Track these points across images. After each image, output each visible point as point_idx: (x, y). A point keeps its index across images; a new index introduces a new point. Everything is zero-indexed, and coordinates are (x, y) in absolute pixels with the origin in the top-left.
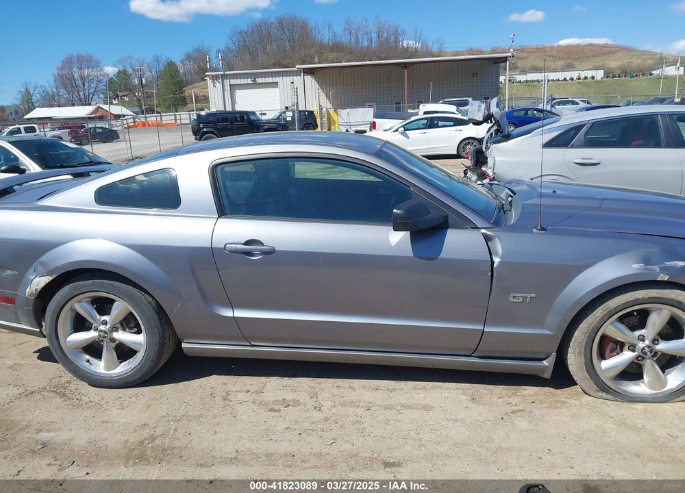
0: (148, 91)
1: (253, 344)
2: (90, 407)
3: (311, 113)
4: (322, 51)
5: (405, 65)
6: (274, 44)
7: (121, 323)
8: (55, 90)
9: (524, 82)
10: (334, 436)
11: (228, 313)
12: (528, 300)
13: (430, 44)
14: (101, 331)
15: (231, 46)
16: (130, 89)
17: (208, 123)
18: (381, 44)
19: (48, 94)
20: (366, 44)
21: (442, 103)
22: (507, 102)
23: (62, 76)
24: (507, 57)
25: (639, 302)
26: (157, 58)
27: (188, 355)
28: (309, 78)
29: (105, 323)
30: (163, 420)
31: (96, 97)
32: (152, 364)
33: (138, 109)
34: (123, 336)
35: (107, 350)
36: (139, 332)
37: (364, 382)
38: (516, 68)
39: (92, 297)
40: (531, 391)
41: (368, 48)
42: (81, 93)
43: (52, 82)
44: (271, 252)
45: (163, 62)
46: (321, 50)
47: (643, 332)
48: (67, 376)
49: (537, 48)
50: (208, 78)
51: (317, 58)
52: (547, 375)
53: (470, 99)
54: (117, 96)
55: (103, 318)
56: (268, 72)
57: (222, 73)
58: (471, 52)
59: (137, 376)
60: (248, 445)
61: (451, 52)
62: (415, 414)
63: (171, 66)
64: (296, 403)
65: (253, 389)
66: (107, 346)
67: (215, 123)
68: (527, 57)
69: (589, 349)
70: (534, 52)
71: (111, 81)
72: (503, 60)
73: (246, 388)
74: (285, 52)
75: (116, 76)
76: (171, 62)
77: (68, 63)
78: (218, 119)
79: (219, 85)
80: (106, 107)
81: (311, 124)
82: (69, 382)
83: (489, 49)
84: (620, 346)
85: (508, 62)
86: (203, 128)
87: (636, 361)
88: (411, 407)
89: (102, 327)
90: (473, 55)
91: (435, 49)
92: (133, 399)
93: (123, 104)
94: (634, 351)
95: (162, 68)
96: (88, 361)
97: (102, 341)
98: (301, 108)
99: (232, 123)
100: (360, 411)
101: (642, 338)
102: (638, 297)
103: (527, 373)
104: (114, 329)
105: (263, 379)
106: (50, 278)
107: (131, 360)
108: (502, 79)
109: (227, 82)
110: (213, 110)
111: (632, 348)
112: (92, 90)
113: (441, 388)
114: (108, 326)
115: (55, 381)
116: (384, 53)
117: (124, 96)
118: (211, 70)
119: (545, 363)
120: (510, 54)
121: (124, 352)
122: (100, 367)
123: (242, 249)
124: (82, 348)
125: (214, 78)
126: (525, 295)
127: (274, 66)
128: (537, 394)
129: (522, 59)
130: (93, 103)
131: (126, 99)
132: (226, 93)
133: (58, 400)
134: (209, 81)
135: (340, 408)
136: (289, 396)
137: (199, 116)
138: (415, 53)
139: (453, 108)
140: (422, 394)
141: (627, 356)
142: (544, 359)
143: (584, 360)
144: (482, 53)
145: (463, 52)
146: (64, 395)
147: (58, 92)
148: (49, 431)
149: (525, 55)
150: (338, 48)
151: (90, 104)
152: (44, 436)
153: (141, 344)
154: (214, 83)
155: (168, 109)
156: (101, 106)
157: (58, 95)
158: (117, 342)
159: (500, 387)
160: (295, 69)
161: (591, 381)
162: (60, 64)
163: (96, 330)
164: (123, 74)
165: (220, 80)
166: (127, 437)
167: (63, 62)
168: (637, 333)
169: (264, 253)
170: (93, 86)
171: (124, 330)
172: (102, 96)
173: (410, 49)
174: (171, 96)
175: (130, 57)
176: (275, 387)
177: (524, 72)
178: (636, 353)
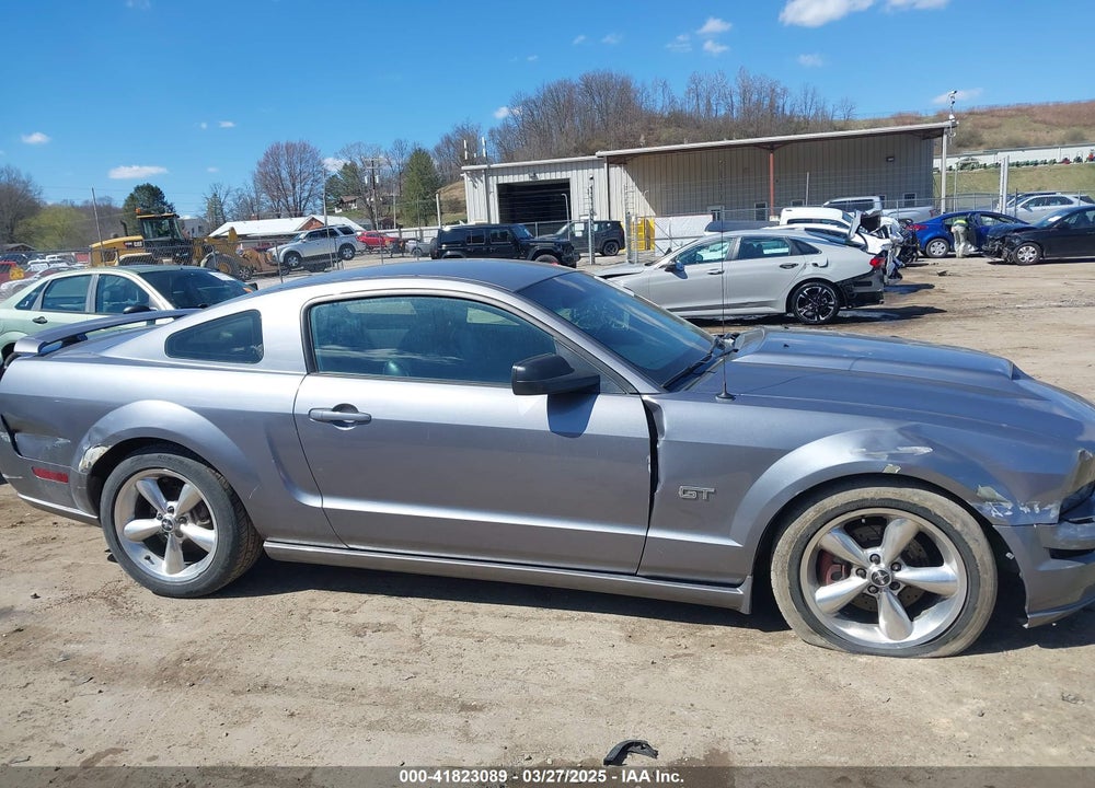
0: (385, 194)
1: (351, 546)
2: (137, 619)
3: (617, 224)
4: (652, 126)
5: (772, 146)
6: (577, 119)
7: (191, 512)
8: (254, 195)
9: (992, 166)
10: (416, 670)
11: (314, 502)
12: (705, 496)
13: (829, 109)
14: (165, 520)
15: (511, 122)
16: (359, 192)
17: (454, 243)
18: (748, 112)
19: (245, 201)
20: (722, 112)
21: (827, 207)
22: (943, 202)
23: (264, 175)
24: (943, 129)
25: (867, 505)
26: (399, 146)
27: (272, 557)
28: (616, 172)
29: (171, 510)
30: (217, 638)
31: (310, 204)
32: (223, 571)
33: (368, 222)
34: (193, 531)
35: (172, 547)
36: (210, 527)
37: (494, 607)
38: (980, 144)
39: (159, 475)
40: (719, 631)
41: (726, 119)
42: (290, 199)
43: (251, 184)
44: (367, 421)
45: (410, 149)
46: (652, 124)
47: (877, 550)
48: (128, 580)
49: (1019, 110)
50: (465, 175)
51: (643, 137)
52: (745, 609)
53: (876, 199)
54: (342, 202)
55: (170, 504)
56: (566, 163)
57: (486, 166)
58: (900, 119)
59: (203, 585)
60: (304, 673)
61: (866, 121)
62: (537, 651)
63: (420, 156)
64: (391, 627)
65: (344, 608)
66: (172, 541)
67: (464, 244)
68: (1000, 125)
69: (795, 567)
70: (1011, 116)
71: (332, 180)
72: (939, 132)
73: (337, 607)
74: (593, 130)
75: (340, 172)
76: (420, 150)
77: (273, 156)
78: (469, 238)
79: (481, 186)
80: (321, 218)
81: (615, 241)
82: (126, 588)
83: (932, 114)
84: (845, 569)
85: (945, 137)
86: (446, 251)
87: (866, 591)
88: (538, 642)
89: (167, 516)
90: (904, 124)
91: (839, 116)
92: (193, 612)
93: (348, 213)
94: (864, 576)
95: (406, 158)
96: (148, 558)
97: (167, 534)
98: (602, 216)
99: (488, 243)
100: (467, 642)
101: (876, 559)
102: (866, 496)
103: (713, 604)
104: (182, 520)
105: (365, 597)
106: (106, 449)
107: (200, 563)
108: (937, 163)
109: (493, 181)
110: (472, 222)
111: (862, 573)
112: (306, 194)
113: (595, 620)
114: (175, 515)
115: (111, 586)
116: (752, 125)
117: (351, 202)
118: (471, 161)
119: (740, 591)
120: (948, 123)
121: (192, 552)
122: (161, 568)
123: (327, 416)
124: (144, 541)
125: (475, 174)
126: (702, 489)
127: (576, 152)
128: (725, 635)
129: (990, 128)
130: (307, 212)
131: (354, 206)
132: (491, 196)
133: (105, 609)
134: (467, 179)
135: (443, 637)
136: (385, 619)
137: (441, 233)
138: (804, 126)
139: (836, 214)
140: (563, 625)
141: (854, 583)
142: (738, 585)
143: (788, 581)
144: (919, 120)
145: (887, 119)
146: (115, 603)
147: (258, 198)
148: (79, 642)
149: (996, 121)
150: (677, 120)
151: (301, 215)
152: (72, 648)
153: (211, 543)
154: (474, 182)
155: (414, 222)
156: (315, 217)
157: (258, 202)
158: (184, 538)
159: (678, 624)
160: (595, 157)
161: (799, 615)
162: (261, 158)
163: (160, 518)
164: (351, 170)
165: (483, 178)
166: (164, 654)
167: (267, 155)
168: (870, 551)
169: (359, 422)
170: (307, 187)
171: (195, 522)
172: (319, 202)
173: (796, 119)
174: (418, 201)
175: (359, 144)
176: (373, 607)
177: (993, 150)
178: (866, 580)
